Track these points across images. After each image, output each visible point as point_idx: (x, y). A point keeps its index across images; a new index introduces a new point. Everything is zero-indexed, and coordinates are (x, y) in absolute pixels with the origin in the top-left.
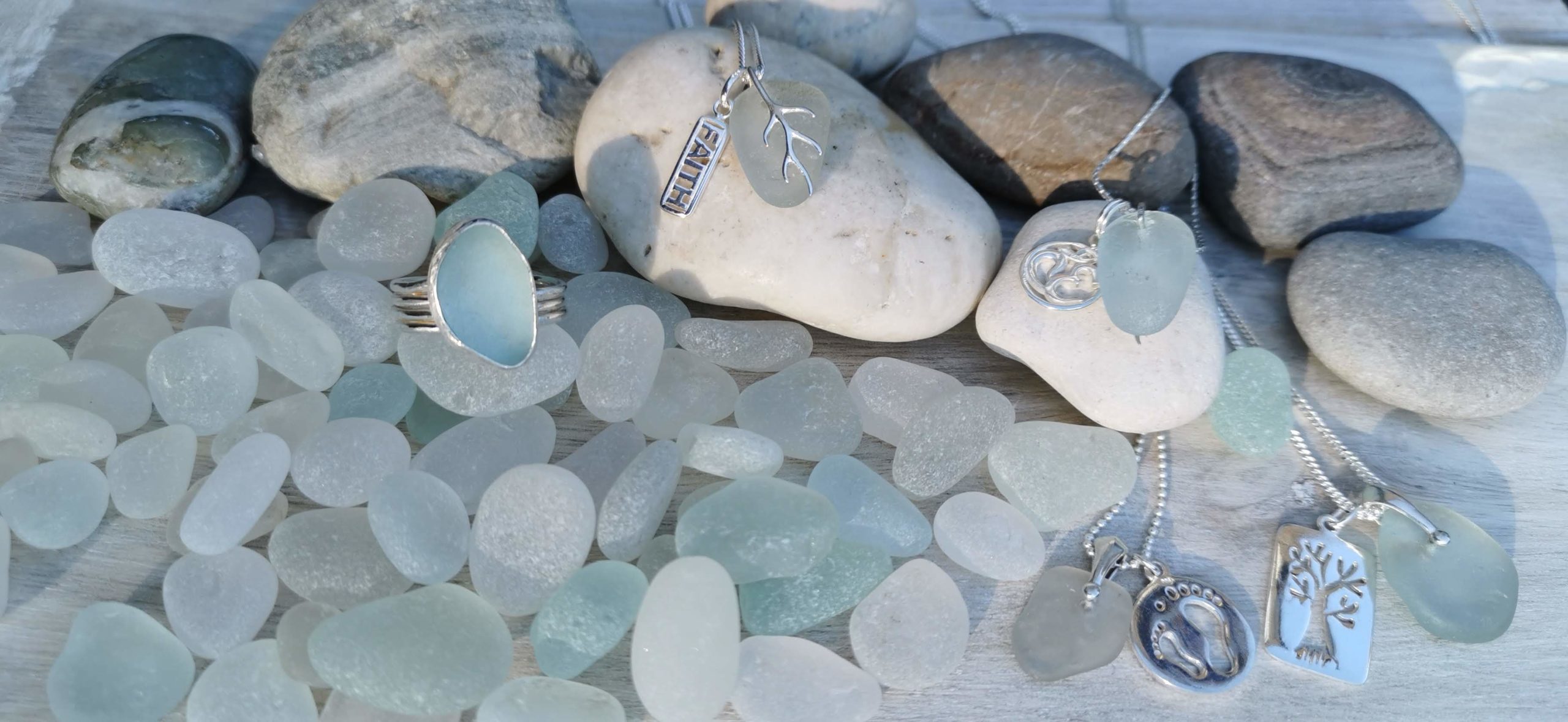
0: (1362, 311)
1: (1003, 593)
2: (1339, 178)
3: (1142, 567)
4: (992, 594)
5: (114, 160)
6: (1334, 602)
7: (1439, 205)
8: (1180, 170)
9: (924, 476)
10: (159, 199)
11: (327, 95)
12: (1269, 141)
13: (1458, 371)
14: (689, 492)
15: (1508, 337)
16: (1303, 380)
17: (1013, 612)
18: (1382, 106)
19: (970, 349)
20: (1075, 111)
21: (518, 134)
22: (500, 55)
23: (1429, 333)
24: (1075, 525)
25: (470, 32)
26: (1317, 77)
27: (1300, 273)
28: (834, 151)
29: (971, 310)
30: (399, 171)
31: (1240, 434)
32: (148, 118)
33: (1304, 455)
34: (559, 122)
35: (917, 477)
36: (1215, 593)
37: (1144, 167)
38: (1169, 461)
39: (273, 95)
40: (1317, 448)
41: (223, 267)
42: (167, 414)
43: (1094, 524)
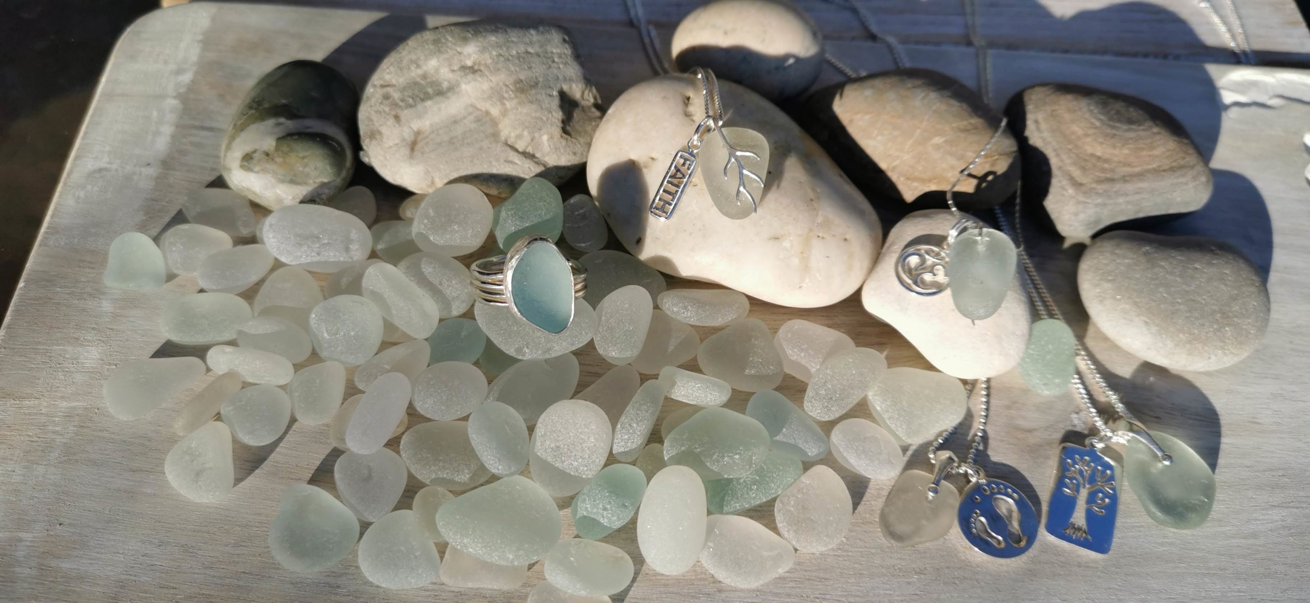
0: (1128, 295)
1: (875, 488)
2: (1122, 193)
4: (867, 488)
5: (270, 166)
8: (1009, 184)
9: (825, 409)
11: (414, 120)
12: (1074, 164)
13: (1190, 341)
14: (669, 412)
15: (1228, 317)
17: (882, 500)
18: (1158, 137)
19: (857, 314)
20: (938, 140)
21: (546, 149)
22: (535, 94)
23: (1173, 313)
24: (923, 440)
25: (514, 77)
27: (1088, 262)
29: (858, 289)
30: (465, 176)
31: (1038, 381)
32: (292, 135)
33: (1080, 393)
34: (576, 141)
35: (820, 409)
36: (1014, 491)
37: (984, 185)
38: (988, 395)
39: (375, 117)
40: (1090, 388)
41: (351, 246)
42: (324, 354)
43: (936, 440)
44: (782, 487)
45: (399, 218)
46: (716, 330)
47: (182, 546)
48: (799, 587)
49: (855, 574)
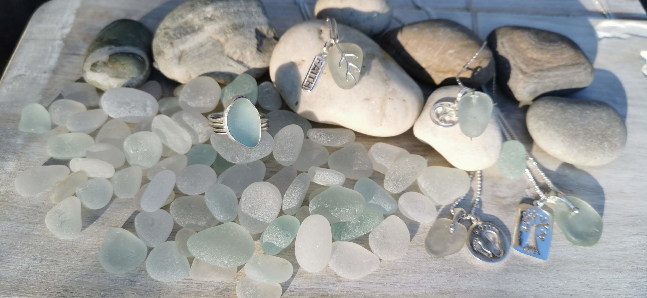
0: (552, 127)
1: (422, 227)
2: (548, 77)
3: (470, 219)
4: (418, 228)
5: (106, 69)
7: (584, 86)
8: (489, 73)
9: (395, 186)
10: (122, 83)
11: (180, 45)
12: (522, 63)
13: (586, 149)
14: (313, 191)
15: (605, 137)
16: (531, 151)
17: (426, 234)
18: (564, 49)
19: (411, 140)
20: (451, 51)
21: (249, 59)
22: (243, 30)
23: (576, 135)
24: (448, 203)
25: (232, 22)
26: (541, 38)
27: (531, 112)
29: (412, 126)
30: (207, 73)
31: (507, 172)
32: (117, 53)
33: (530, 179)
34: (264, 55)
35: (392, 186)
36: (496, 228)
37: (476, 73)
38: (481, 180)
39: (161, 45)
40: (535, 176)
41: (147, 109)
42: (131, 162)
43: (454, 203)
44: (372, 226)
45: (173, 96)
46: (337, 149)
47: (53, 261)
48: (383, 279)
49: (412, 272)
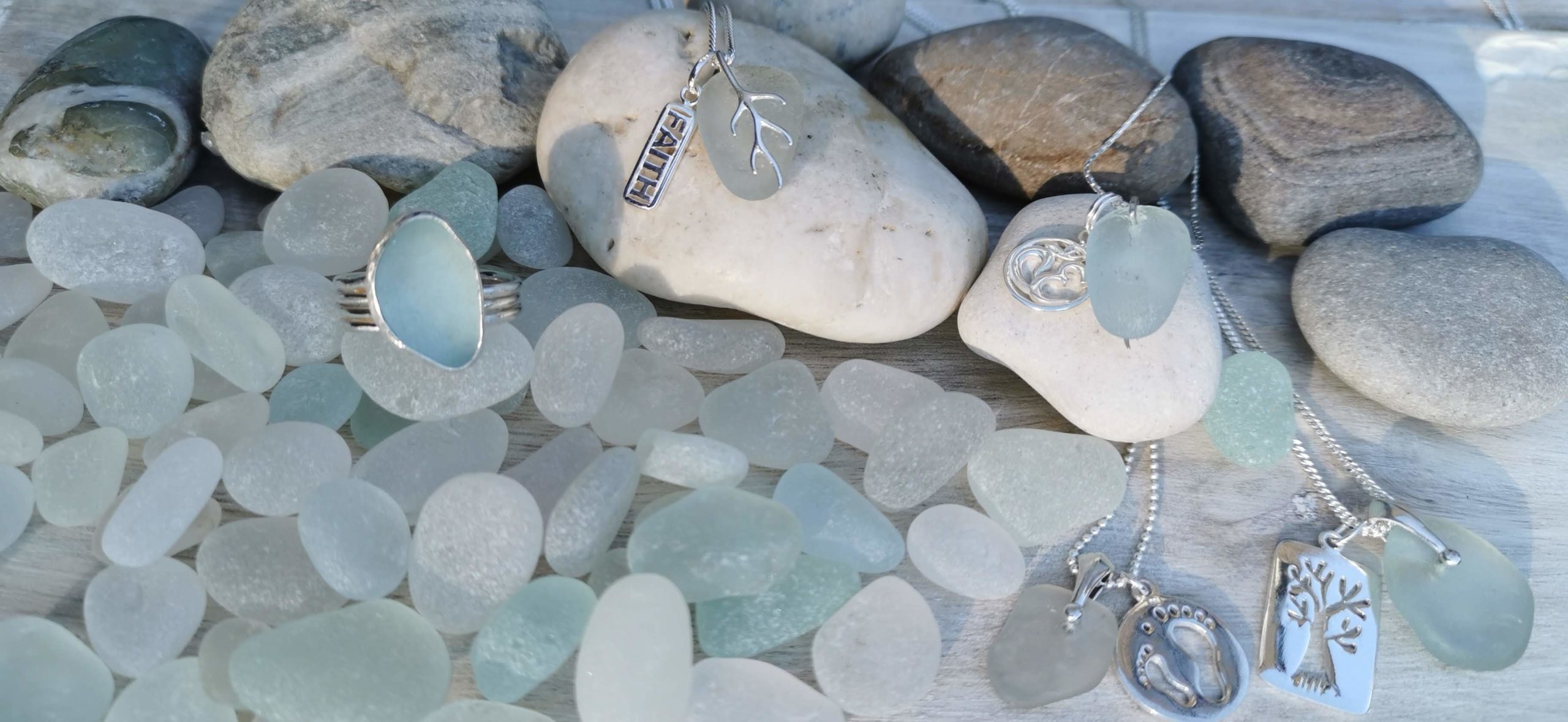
0: (1370, 313)
1: (980, 613)
2: (1350, 171)
3: (1129, 586)
4: (968, 614)
5: (55, 148)
6: (1335, 625)
7: (1456, 200)
8: (1179, 162)
9: (896, 487)
10: (100, 189)
11: (277, 79)
12: (1275, 132)
13: (1472, 377)
14: (647, 502)
15: (1527, 341)
16: (1307, 385)
17: (990, 634)
18: (1397, 94)
19: (953, 351)
20: (1067, 98)
21: (479, 122)
22: (459, 37)
23: (1442, 337)
24: (1059, 540)
25: (429, 14)
26: (1328, 63)
27: (1306, 271)
28: (809, 141)
29: (954, 309)
30: (352, 160)
31: (1237, 444)
32: (91, 103)
33: (1307, 467)
34: (522, 109)
37: (1139, 161)
38: (1161, 472)
39: (222, 80)
40: (1320, 458)
41: (165, 260)
42: (98, 417)
43: (1079, 539)
44: (823, 612)
45: (256, 227)
46: (729, 377)
